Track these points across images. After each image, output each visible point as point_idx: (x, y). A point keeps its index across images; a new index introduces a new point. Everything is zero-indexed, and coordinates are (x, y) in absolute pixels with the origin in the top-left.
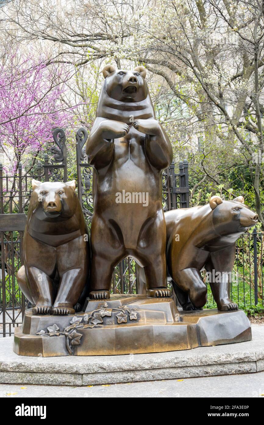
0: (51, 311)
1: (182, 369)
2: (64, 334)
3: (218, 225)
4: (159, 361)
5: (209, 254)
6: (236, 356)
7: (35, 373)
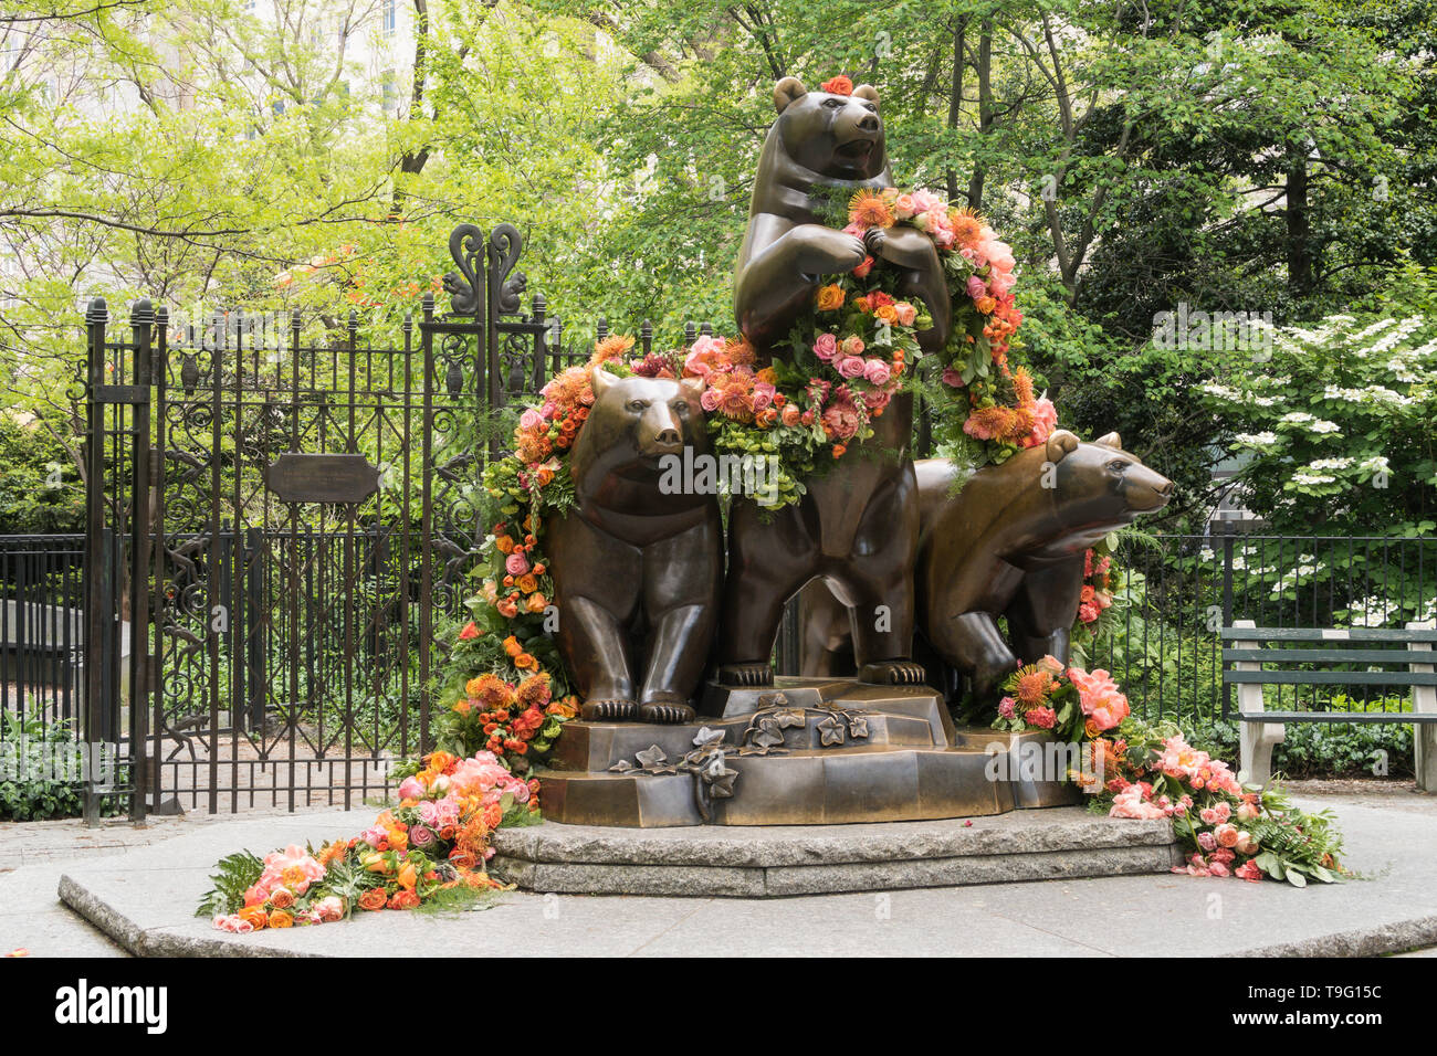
0: (637, 711)
1: (999, 861)
2: (690, 771)
3: (1068, 505)
4: (948, 838)
5: (1024, 578)
6: (1126, 831)
7: (635, 865)
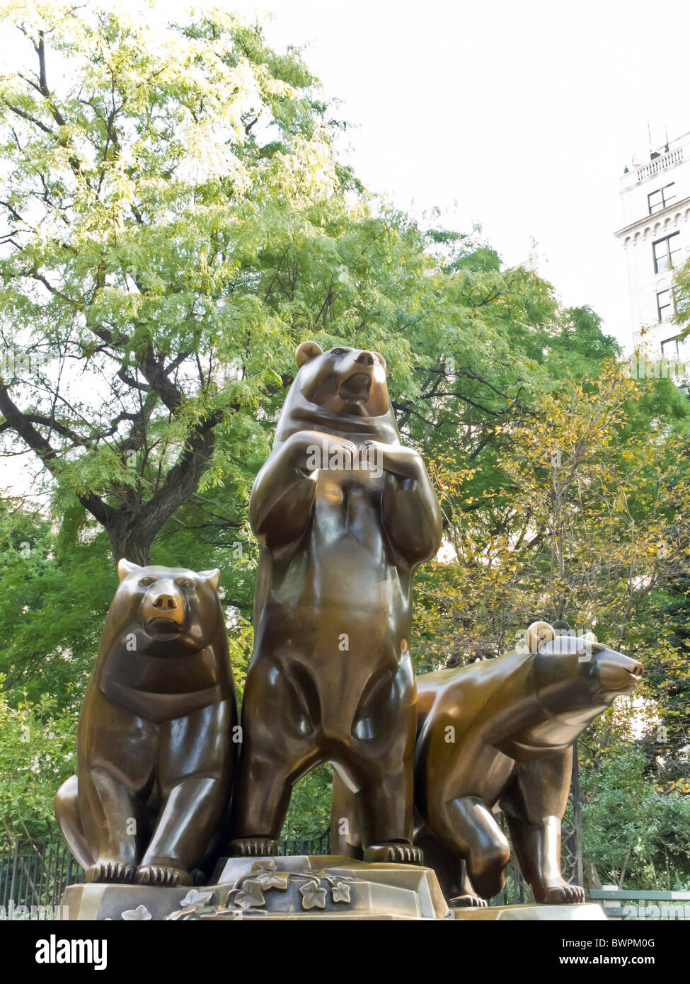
0: (134, 874)
3: (547, 690)
5: (514, 767)
